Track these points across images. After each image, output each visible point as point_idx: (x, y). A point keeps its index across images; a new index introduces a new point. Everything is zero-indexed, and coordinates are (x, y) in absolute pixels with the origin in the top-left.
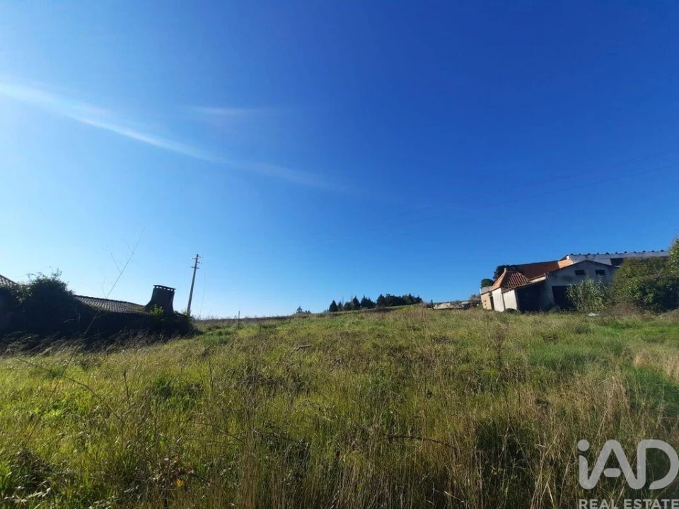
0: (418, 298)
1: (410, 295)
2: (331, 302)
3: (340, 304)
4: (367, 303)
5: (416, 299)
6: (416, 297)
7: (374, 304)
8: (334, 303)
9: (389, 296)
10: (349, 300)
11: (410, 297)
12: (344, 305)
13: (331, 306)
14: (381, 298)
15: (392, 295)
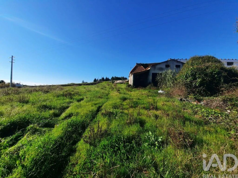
0: (126, 78)
1: (123, 77)
2: (94, 79)
3: (97, 80)
4: (107, 80)
5: (125, 78)
6: (125, 77)
7: (110, 79)
8: (95, 79)
9: (115, 77)
10: (101, 78)
11: (123, 78)
12: (99, 80)
13: (94, 80)
14: (113, 78)
15: (116, 77)
